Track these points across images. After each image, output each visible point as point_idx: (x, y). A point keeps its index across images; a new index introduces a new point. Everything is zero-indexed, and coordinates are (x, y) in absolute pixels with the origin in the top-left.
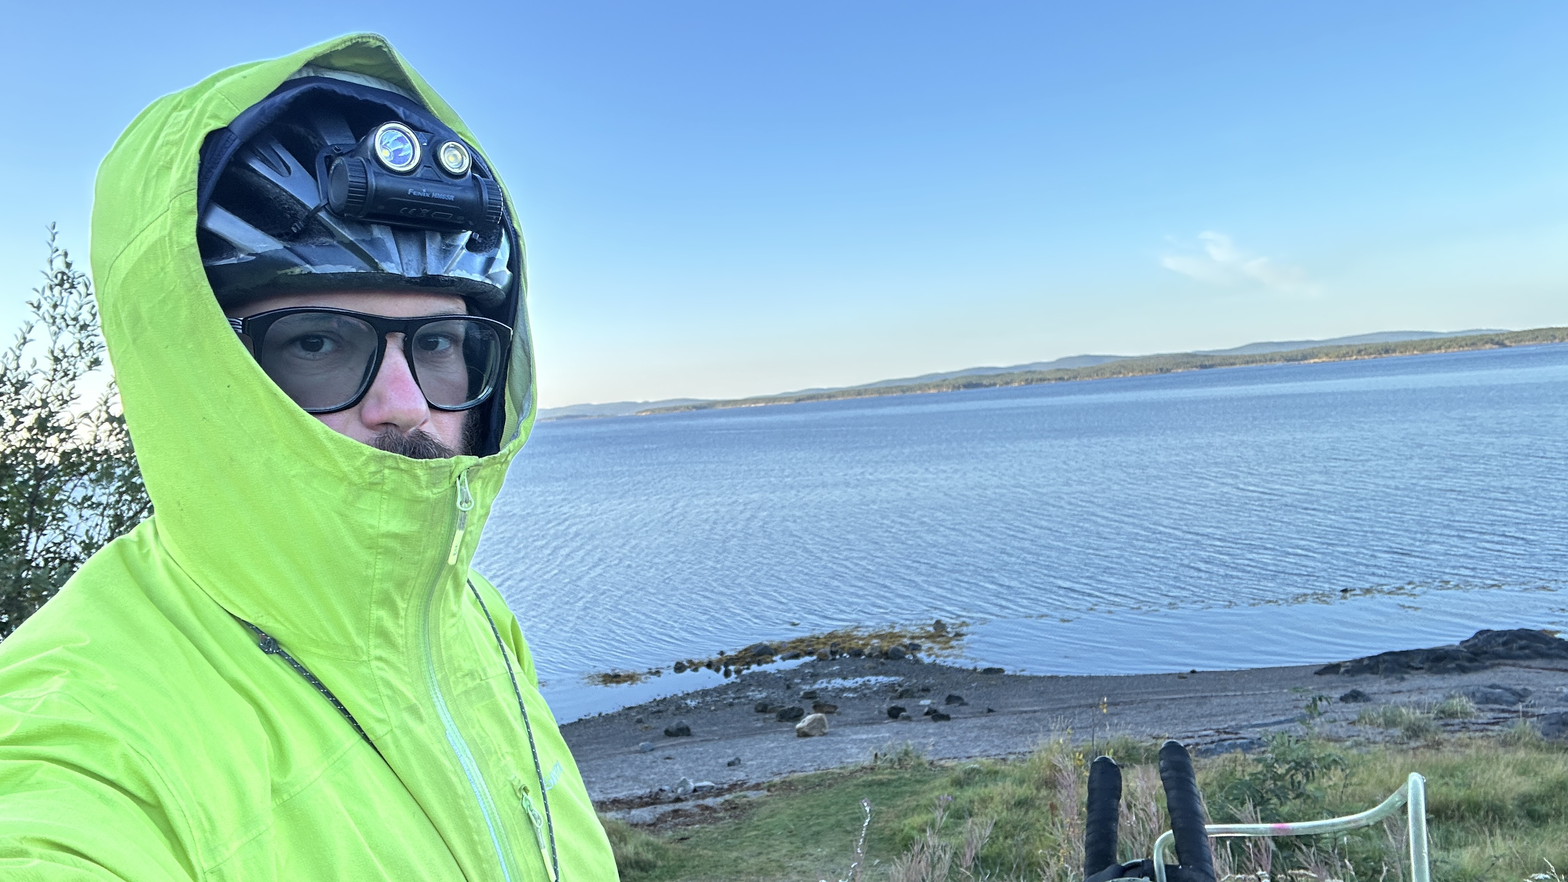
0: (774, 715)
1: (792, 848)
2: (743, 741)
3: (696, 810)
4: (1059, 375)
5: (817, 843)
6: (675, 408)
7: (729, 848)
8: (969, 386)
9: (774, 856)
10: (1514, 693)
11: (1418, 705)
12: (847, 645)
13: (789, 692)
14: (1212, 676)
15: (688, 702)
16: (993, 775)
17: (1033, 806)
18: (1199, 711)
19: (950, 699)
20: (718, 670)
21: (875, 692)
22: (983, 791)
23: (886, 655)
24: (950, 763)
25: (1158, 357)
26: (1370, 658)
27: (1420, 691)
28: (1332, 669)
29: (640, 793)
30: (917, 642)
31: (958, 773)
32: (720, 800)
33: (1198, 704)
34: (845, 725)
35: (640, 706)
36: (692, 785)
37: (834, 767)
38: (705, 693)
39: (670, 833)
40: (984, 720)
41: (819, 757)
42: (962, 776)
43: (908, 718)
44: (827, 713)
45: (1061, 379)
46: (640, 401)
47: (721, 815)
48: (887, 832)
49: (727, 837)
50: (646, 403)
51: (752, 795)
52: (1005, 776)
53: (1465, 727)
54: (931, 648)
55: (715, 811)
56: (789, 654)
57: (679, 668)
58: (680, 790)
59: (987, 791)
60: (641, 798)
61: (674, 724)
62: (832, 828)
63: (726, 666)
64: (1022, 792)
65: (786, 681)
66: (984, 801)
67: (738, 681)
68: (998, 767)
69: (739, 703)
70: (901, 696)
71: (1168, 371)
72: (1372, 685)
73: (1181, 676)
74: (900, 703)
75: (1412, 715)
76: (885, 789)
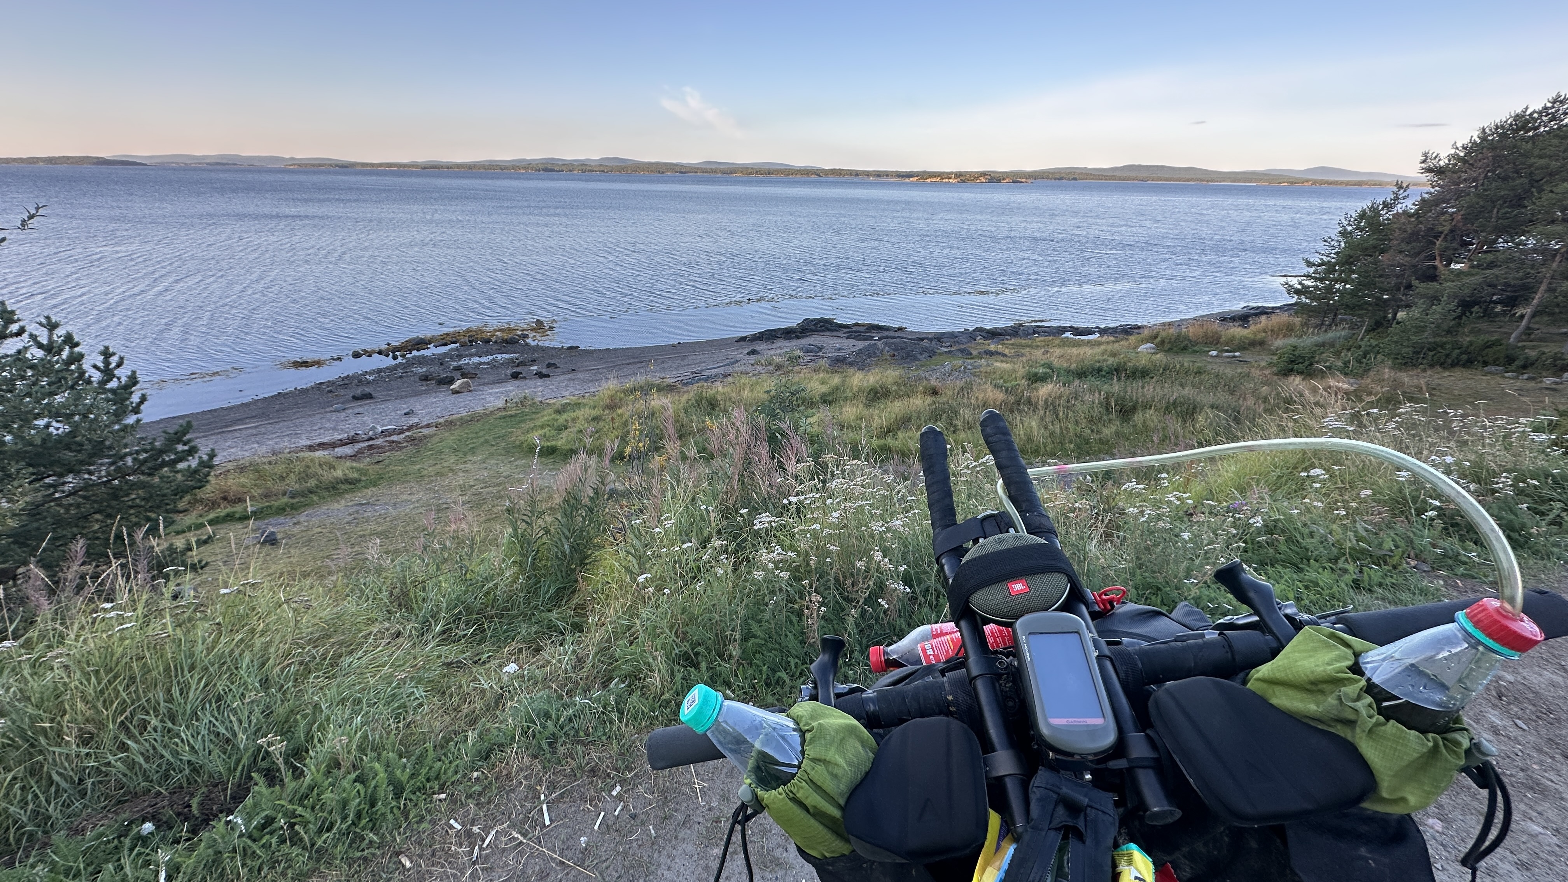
0: (433, 382)
1: (457, 458)
2: (413, 399)
3: (385, 444)
5: (474, 454)
7: (413, 463)
8: (546, 170)
9: (445, 464)
10: (818, 347)
12: (479, 336)
13: (443, 367)
14: (688, 345)
15: (367, 377)
16: (578, 405)
17: (601, 419)
18: (682, 363)
19: (549, 365)
20: (387, 356)
21: (502, 364)
22: (573, 415)
23: (506, 341)
24: (552, 401)
26: (759, 333)
27: (781, 348)
28: (743, 339)
29: (340, 437)
30: (526, 333)
31: (558, 406)
32: (403, 436)
33: (682, 360)
34: (484, 384)
35: (329, 382)
36: (380, 429)
37: (479, 409)
38: (380, 371)
39: (368, 459)
40: (569, 376)
41: (468, 405)
42: (560, 407)
43: (525, 378)
44: (470, 378)
45: (603, 171)
46: (287, 157)
47: (405, 445)
48: (518, 443)
49: (411, 457)
50: (293, 159)
51: (425, 431)
52: (585, 405)
53: (798, 364)
54: (535, 336)
55: (400, 443)
56: (440, 343)
57: (356, 355)
58: (371, 433)
59: (575, 414)
60: (341, 440)
61: (359, 392)
62: (482, 444)
63: (393, 352)
64: (594, 413)
65: (440, 360)
66: (574, 420)
67: (404, 361)
68: (580, 401)
69: (407, 376)
70: (518, 366)
72: (761, 346)
73: (673, 346)
74: (518, 369)
75: (777, 359)
76: (513, 419)
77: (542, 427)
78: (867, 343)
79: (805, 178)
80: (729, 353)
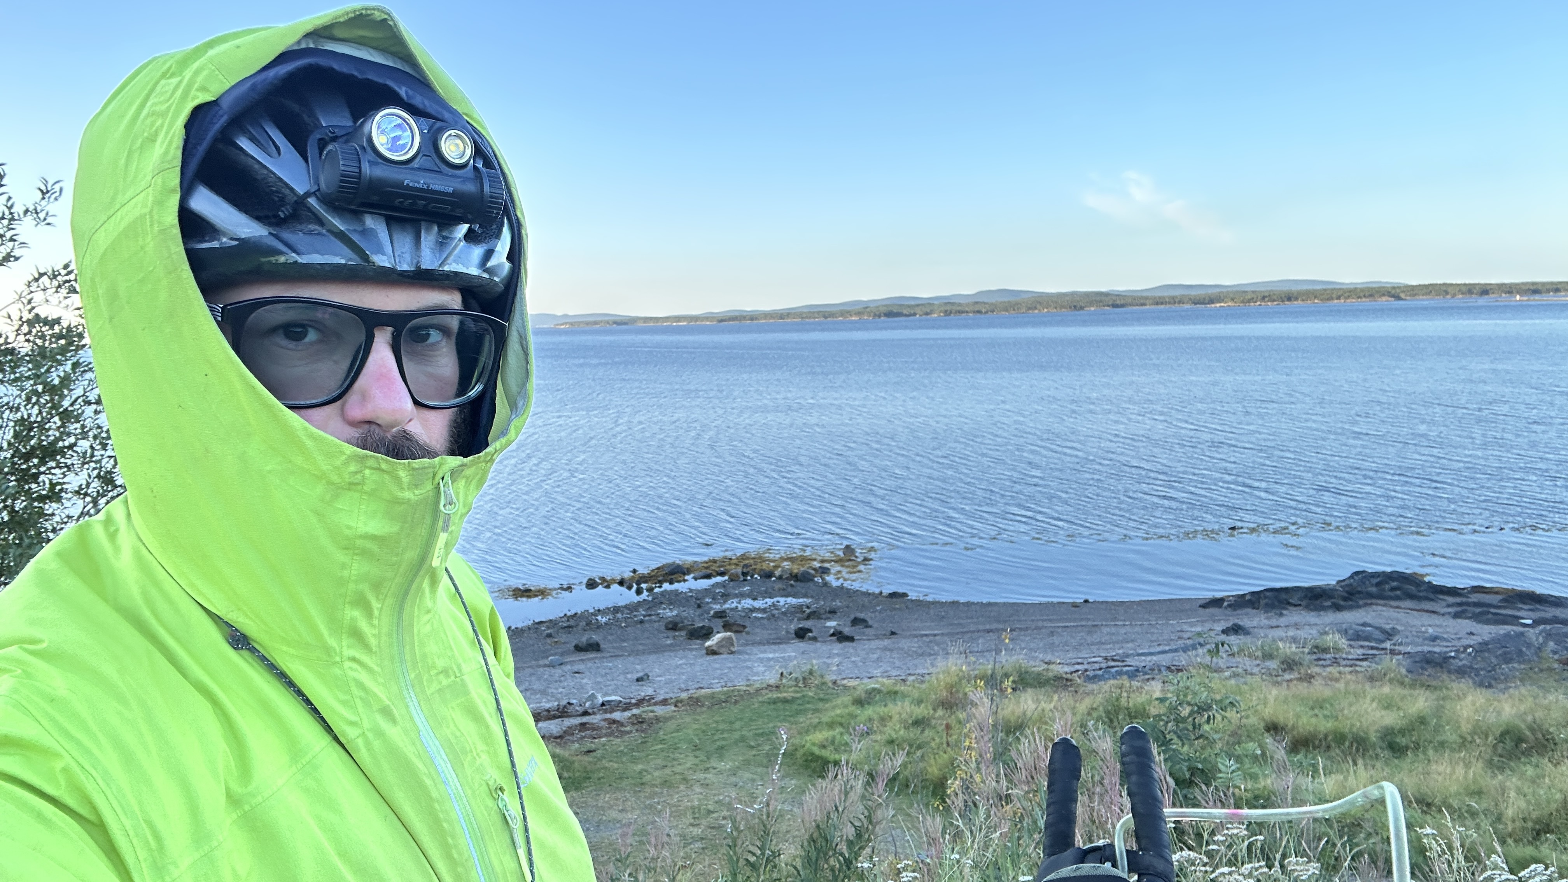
0: (683, 633)
1: (697, 761)
2: (652, 658)
3: (603, 723)
4: (977, 308)
5: (721, 758)
6: (595, 323)
7: (635, 760)
8: (890, 314)
9: (678, 769)
10: (1384, 631)
11: (1294, 640)
12: (758, 567)
13: (699, 611)
14: (1104, 606)
15: (599, 618)
16: (893, 694)
17: (929, 725)
18: (1089, 639)
19: (856, 622)
20: (630, 588)
21: (784, 613)
22: (882, 710)
23: (795, 577)
24: (852, 683)
25: (1073, 294)
26: (1253, 593)
27: (1297, 626)
28: (1216, 603)
29: (548, 706)
30: (826, 565)
31: (860, 693)
32: (628, 714)
33: (1089, 633)
34: (753, 644)
35: (551, 621)
36: (600, 699)
37: (741, 684)
38: (616, 610)
39: (577, 745)
40: (886, 642)
41: (726, 675)
42: (863, 695)
43: (814, 639)
44: (736, 632)
45: (979, 312)
46: (559, 314)
47: (628, 728)
49: (633, 750)
50: (565, 316)
51: (660, 710)
52: (904, 696)
53: (1336, 662)
54: (839, 572)
55: (622, 725)
56: (701, 573)
57: (591, 584)
58: (587, 704)
59: (886, 710)
60: (548, 711)
61: (584, 639)
62: (736, 743)
63: (638, 584)
64: (920, 711)
65: (697, 600)
66: (883, 720)
67: (650, 598)
68: (897, 688)
69: (650, 621)
70: (808, 618)
71: (1082, 308)
72: (1251, 619)
73: (1075, 605)
74: (807, 624)
75: (1287, 649)
76: (788, 706)
77: (831, 725)
78: (1503, 629)
79: (1366, 303)
80: (1186, 627)
